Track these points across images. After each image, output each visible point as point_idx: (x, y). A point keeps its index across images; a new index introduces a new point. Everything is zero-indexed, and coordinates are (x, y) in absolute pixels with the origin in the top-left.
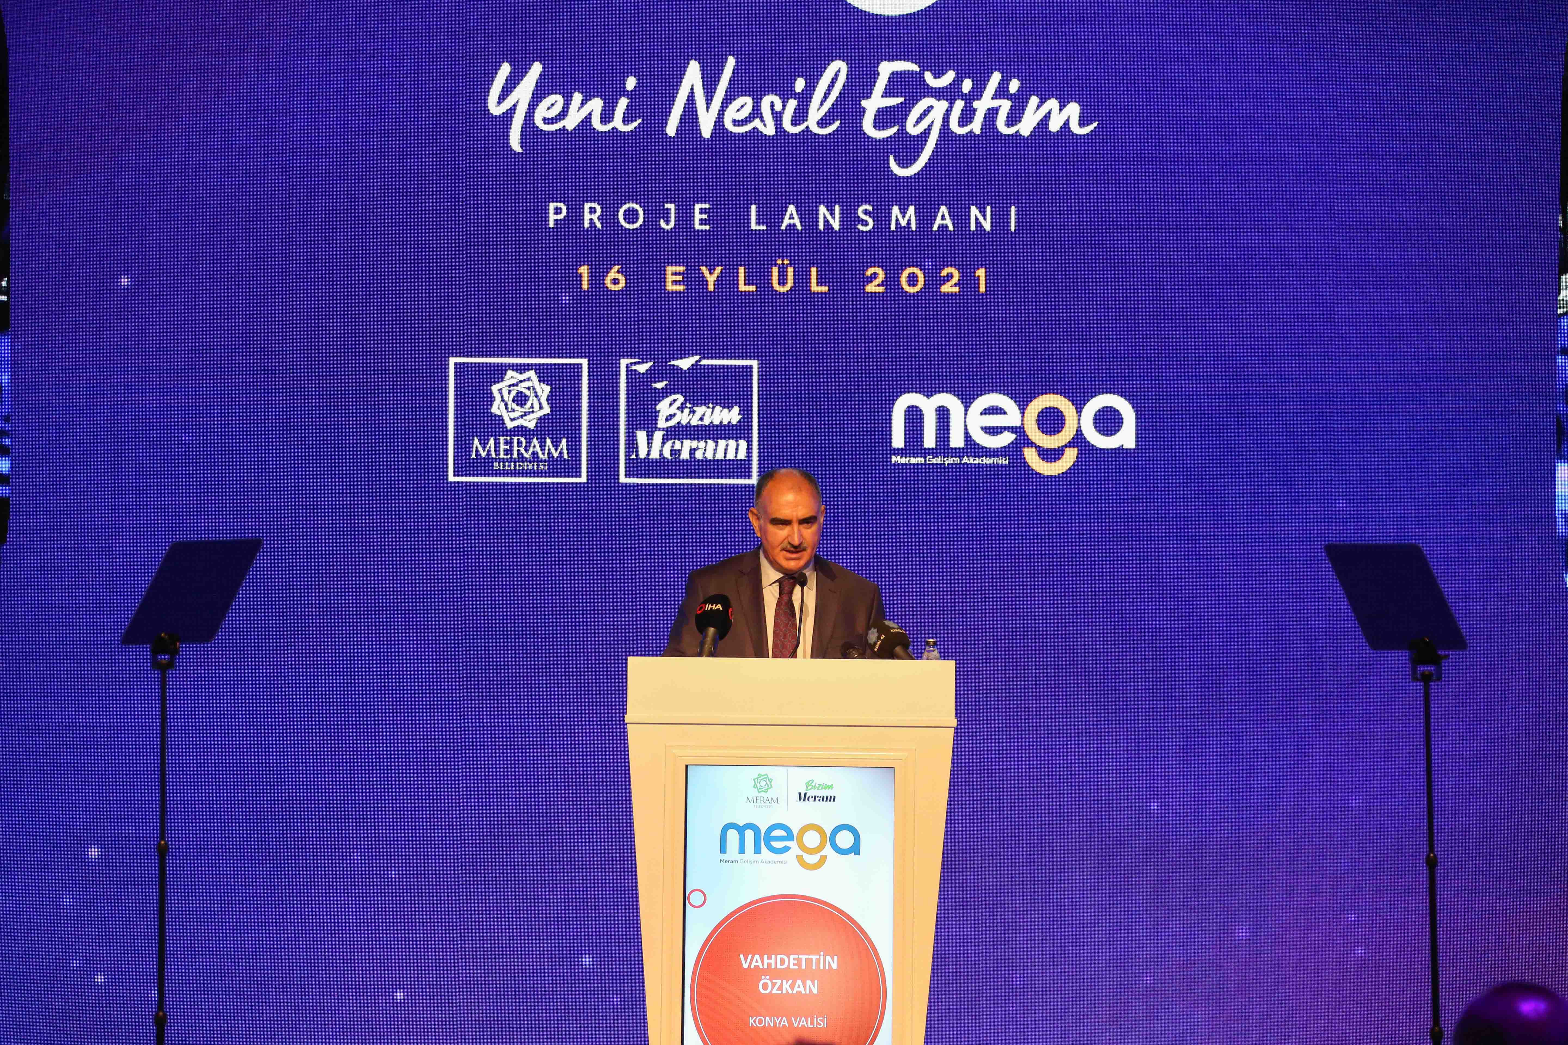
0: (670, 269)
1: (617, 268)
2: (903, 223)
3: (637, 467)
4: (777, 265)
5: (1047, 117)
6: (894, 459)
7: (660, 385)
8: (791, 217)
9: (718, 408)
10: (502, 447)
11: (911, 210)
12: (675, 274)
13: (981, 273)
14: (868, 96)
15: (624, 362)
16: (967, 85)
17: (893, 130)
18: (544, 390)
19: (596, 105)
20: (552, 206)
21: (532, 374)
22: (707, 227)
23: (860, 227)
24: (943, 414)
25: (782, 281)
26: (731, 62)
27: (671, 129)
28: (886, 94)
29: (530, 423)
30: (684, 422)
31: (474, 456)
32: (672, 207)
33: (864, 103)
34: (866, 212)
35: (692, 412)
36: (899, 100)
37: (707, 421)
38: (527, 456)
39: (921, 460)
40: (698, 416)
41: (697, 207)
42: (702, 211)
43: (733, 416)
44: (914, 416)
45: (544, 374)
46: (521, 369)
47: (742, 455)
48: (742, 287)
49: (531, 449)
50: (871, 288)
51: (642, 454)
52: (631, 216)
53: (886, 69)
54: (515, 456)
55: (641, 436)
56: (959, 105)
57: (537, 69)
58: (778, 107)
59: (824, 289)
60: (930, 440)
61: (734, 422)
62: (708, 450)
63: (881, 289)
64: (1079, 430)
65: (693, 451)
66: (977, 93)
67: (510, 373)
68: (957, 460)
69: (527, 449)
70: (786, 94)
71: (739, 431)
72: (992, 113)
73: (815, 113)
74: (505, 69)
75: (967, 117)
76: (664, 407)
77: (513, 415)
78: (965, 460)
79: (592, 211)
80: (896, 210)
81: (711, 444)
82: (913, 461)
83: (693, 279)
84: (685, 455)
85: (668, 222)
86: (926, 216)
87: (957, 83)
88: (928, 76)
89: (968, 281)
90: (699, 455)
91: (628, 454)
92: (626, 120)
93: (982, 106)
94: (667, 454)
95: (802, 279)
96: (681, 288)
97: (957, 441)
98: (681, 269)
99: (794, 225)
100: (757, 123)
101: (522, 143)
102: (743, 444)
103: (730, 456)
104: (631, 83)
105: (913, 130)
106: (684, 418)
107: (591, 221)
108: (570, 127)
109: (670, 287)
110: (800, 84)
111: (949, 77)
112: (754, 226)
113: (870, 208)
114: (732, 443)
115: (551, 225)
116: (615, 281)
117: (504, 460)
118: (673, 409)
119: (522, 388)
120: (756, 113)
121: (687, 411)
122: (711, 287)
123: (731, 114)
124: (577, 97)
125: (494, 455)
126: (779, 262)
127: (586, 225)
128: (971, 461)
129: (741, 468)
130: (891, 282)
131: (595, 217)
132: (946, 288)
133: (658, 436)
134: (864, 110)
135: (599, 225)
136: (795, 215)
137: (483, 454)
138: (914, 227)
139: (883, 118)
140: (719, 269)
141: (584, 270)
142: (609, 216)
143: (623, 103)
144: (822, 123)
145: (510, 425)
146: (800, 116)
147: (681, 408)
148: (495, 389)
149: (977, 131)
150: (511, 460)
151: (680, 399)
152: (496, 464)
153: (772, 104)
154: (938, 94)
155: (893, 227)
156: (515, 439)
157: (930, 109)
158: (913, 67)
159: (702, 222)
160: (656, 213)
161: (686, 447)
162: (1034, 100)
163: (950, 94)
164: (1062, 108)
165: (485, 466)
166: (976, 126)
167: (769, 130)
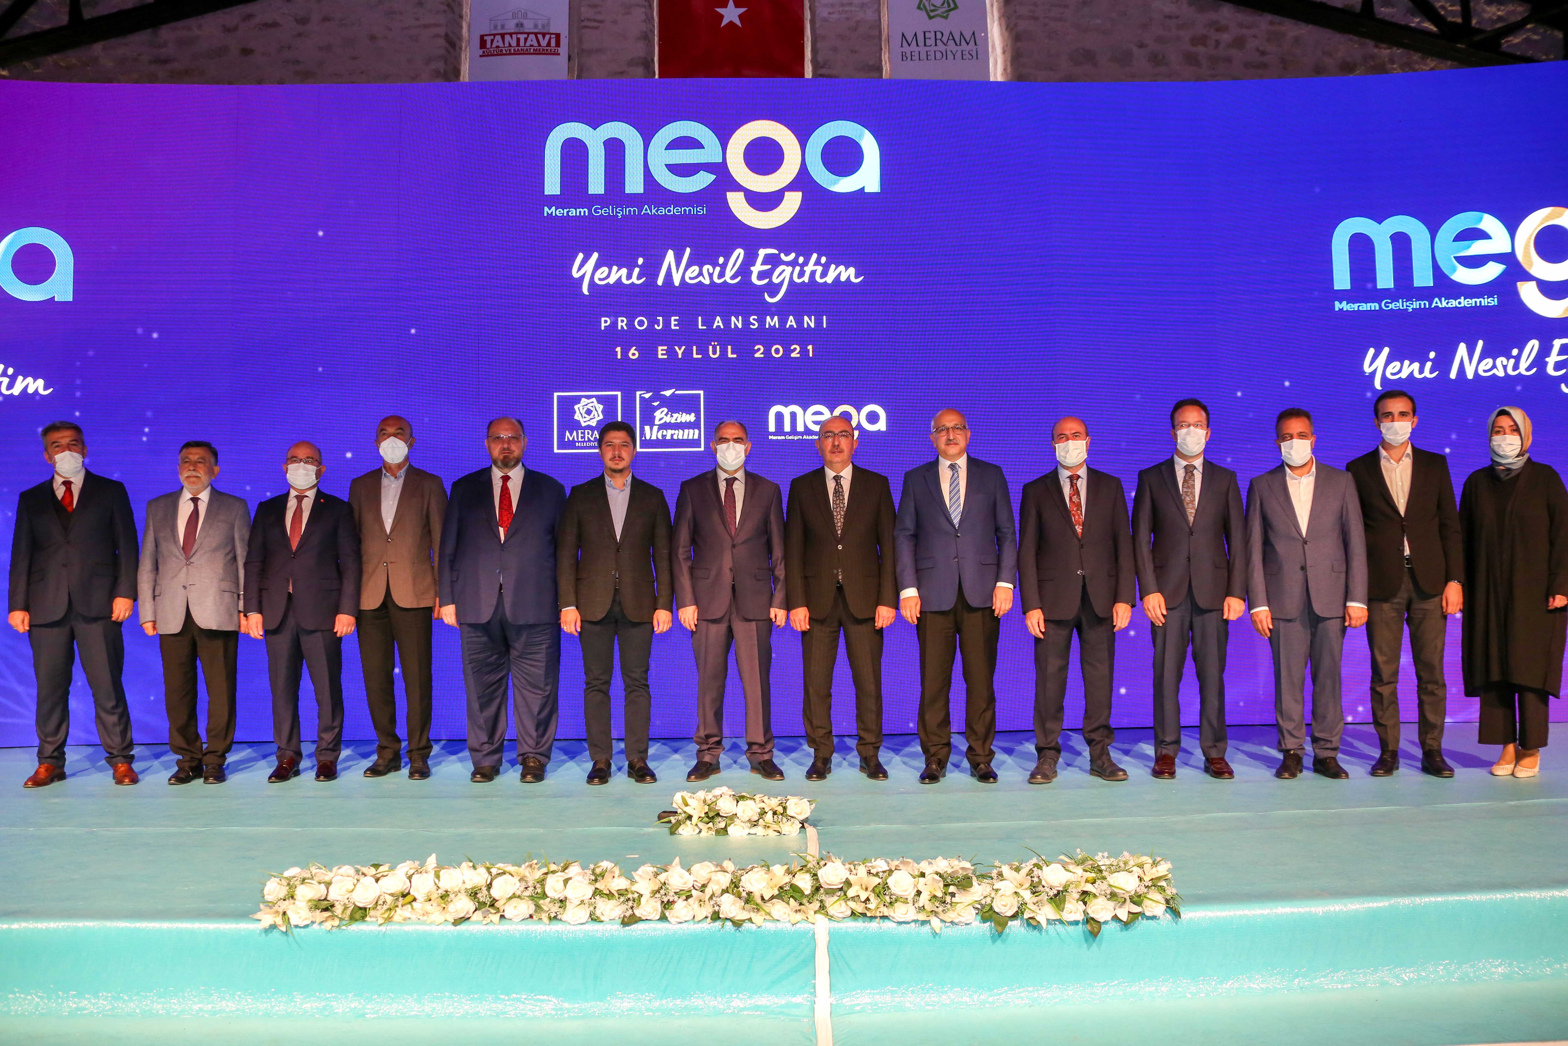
0: (660, 348)
1: (634, 348)
2: (772, 324)
3: (645, 443)
4: (711, 345)
5: (839, 275)
6: (770, 437)
7: (656, 404)
8: (718, 322)
9: (684, 414)
10: (580, 435)
11: (776, 318)
12: (662, 350)
13: (810, 347)
14: (754, 265)
15: (638, 393)
16: (801, 260)
17: (766, 281)
18: (600, 407)
19: (624, 271)
20: (603, 319)
21: (594, 400)
22: (678, 328)
23: (751, 326)
24: (793, 416)
25: (714, 353)
26: (688, 250)
27: (660, 282)
28: (763, 263)
29: (593, 423)
30: (668, 422)
31: (566, 440)
32: (660, 318)
33: (752, 268)
34: (754, 319)
35: (672, 416)
36: (769, 267)
37: (679, 421)
38: (592, 439)
39: (783, 438)
40: (674, 418)
41: (673, 318)
42: (675, 320)
43: (691, 418)
44: (779, 417)
45: (600, 399)
46: (588, 397)
47: (696, 437)
48: (695, 356)
49: (594, 436)
50: (757, 355)
51: (648, 438)
52: (641, 323)
53: (762, 252)
54: (586, 439)
55: (647, 428)
56: (798, 269)
57: (595, 256)
58: (711, 271)
59: (735, 356)
60: (787, 428)
61: (692, 421)
62: (679, 434)
63: (762, 356)
64: (859, 421)
65: (672, 435)
66: (806, 263)
67: (583, 400)
68: (800, 437)
69: (592, 436)
70: (715, 264)
71: (695, 425)
72: (813, 273)
73: (729, 273)
74: (581, 256)
75: (801, 274)
76: (658, 414)
77: (585, 420)
78: (805, 437)
79: (622, 321)
80: (768, 318)
81: (681, 431)
82: (779, 438)
83: (671, 352)
84: (668, 437)
85: (658, 326)
86: (783, 321)
87: (796, 258)
88: (782, 255)
89: (804, 351)
90: (675, 437)
91: (641, 437)
92: (639, 278)
93: (808, 269)
94: (660, 437)
95: (724, 352)
96: (666, 357)
97: (800, 428)
98: (666, 348)
99: (719, 326)
100: (701, 278)
101: (589, 290)
102: (697, 431)
103: (691, 437)
104: (640, 261)
105: (776, 280)
106: (668, 419)
107: (622, 326)
108: (611, 283)
109: (660, 357)
110: (721, 260)
111: (792, 256)
112: (700, 327)
113: (756, 317)
114: (691, 431)
115: (603, 328)
116: (634, 354)
117: (581, 442)
118: (663, 415)
119: (589, 407)
120: (701, 274)
121: (669, 416)
122: (680, 356)
123: (688, 274)
124: (615, 268)
125: (576, 439)
126: (713, 343)
127: (619, 328)
128: (808, 438)
129: (695, 443)
130: (767, 352)
131: (624, 324)
132: (793, 355)
133: (655, 428)
134: (751, 272)
135: (625, 328)
136: (720, 321)
137: (571, 439)
138: (777, 326)
139: (762, 275)
140: (683, 348)
141: (618, 349)
142: (630, 324)
143: (637, 271)
144: (733, 278)
145: (583, 424)
146: (722, 275)
147: (666, 415)
148: (576, 407)
149: (807, 281)
150: (583, 442)
151: (666, 410)
152: (577, 444)
153: (708, 270)
154: (787, 264)
155: (767, 326)
156: (586, 431)
157: (784, 270)
158: (775, 251)
159: (675, 325)
160: (653, 322)
161: (669, 434)
162: (833, 266)
163: (793, 264)
164: (846, 270)
165: (572, 444)
166: (806, 279)
167: (707, 281)
